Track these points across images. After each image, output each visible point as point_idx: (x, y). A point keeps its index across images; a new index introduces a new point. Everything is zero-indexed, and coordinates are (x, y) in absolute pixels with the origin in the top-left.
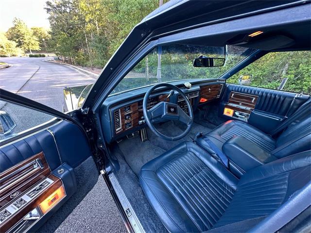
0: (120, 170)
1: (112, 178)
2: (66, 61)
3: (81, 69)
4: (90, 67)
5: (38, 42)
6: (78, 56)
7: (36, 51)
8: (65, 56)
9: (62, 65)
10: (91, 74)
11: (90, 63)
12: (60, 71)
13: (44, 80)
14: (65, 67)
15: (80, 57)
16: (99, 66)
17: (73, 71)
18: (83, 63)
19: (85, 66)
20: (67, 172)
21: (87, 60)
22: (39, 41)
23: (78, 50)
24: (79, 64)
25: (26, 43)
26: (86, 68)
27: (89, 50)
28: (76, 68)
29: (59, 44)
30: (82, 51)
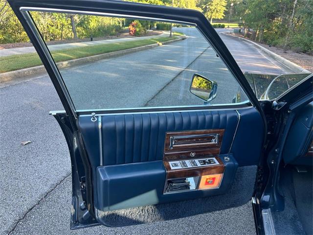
0: (283, 212)
1: (266, 214)
2: (248, 36)
3: (266, 50)
4: (281, 47)
5: (225, 9)
6: (268, 29)
7: (218, 19)
8: (250, 27)
9: (241, 41)
10: (279, 59)
11: (284, 41)
12: (236, 49)
13: (214, 59)
14: (243, 43)
15: (272, 30)
16: (300, 48)
17: (253, 51)
18: (272, 40)
19: (274, 46)
20: (232, 163)
21: (283, 35)
22: (226, 7)
23: (273, 19)
24: (265, 41)
25: (211, 10)
26: (275, 48)
27: (293, 19)
28: (258, 47)
29: (250, 10)
30: (278, 21)
